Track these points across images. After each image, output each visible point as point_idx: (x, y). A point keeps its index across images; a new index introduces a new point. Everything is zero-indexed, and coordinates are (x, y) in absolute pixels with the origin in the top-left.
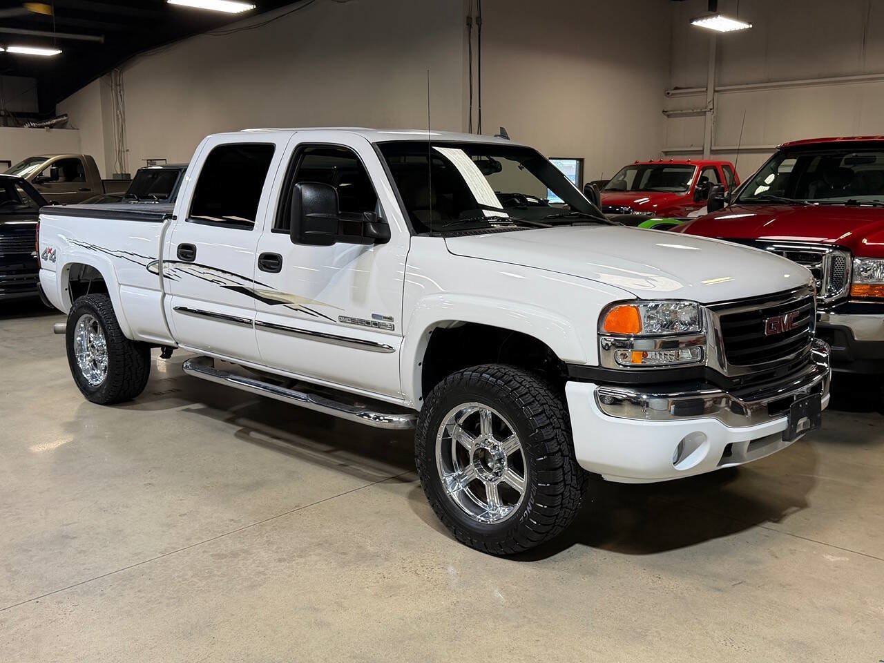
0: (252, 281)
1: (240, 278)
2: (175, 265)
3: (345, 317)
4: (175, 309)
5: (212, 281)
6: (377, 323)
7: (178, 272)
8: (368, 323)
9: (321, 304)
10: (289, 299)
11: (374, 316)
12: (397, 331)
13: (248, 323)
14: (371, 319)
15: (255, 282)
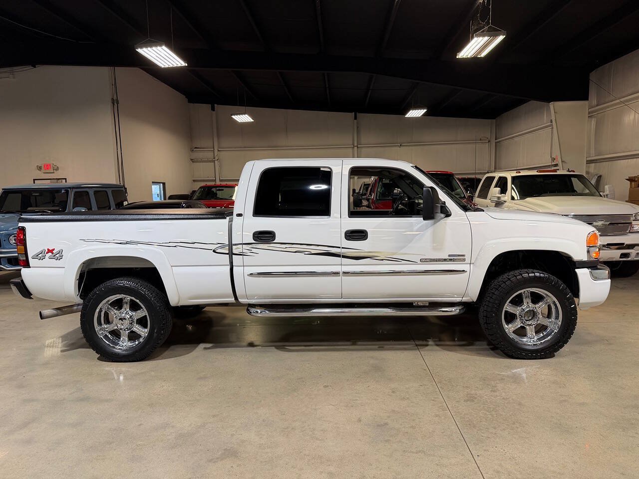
0: (340, 248)
1: (326, 247)
2: (251, 245)
3: (426, 259)
4: (248, 275)
5: (295, 252)
6: (452, 259)
7: (254, 250)
8: (445, 260)
9: (406, 254)
10: (376, 254)
11: (449, 256)
12: (468, 261)
13: (336, 274)
14: (447, 257)
15: (342, 248)
